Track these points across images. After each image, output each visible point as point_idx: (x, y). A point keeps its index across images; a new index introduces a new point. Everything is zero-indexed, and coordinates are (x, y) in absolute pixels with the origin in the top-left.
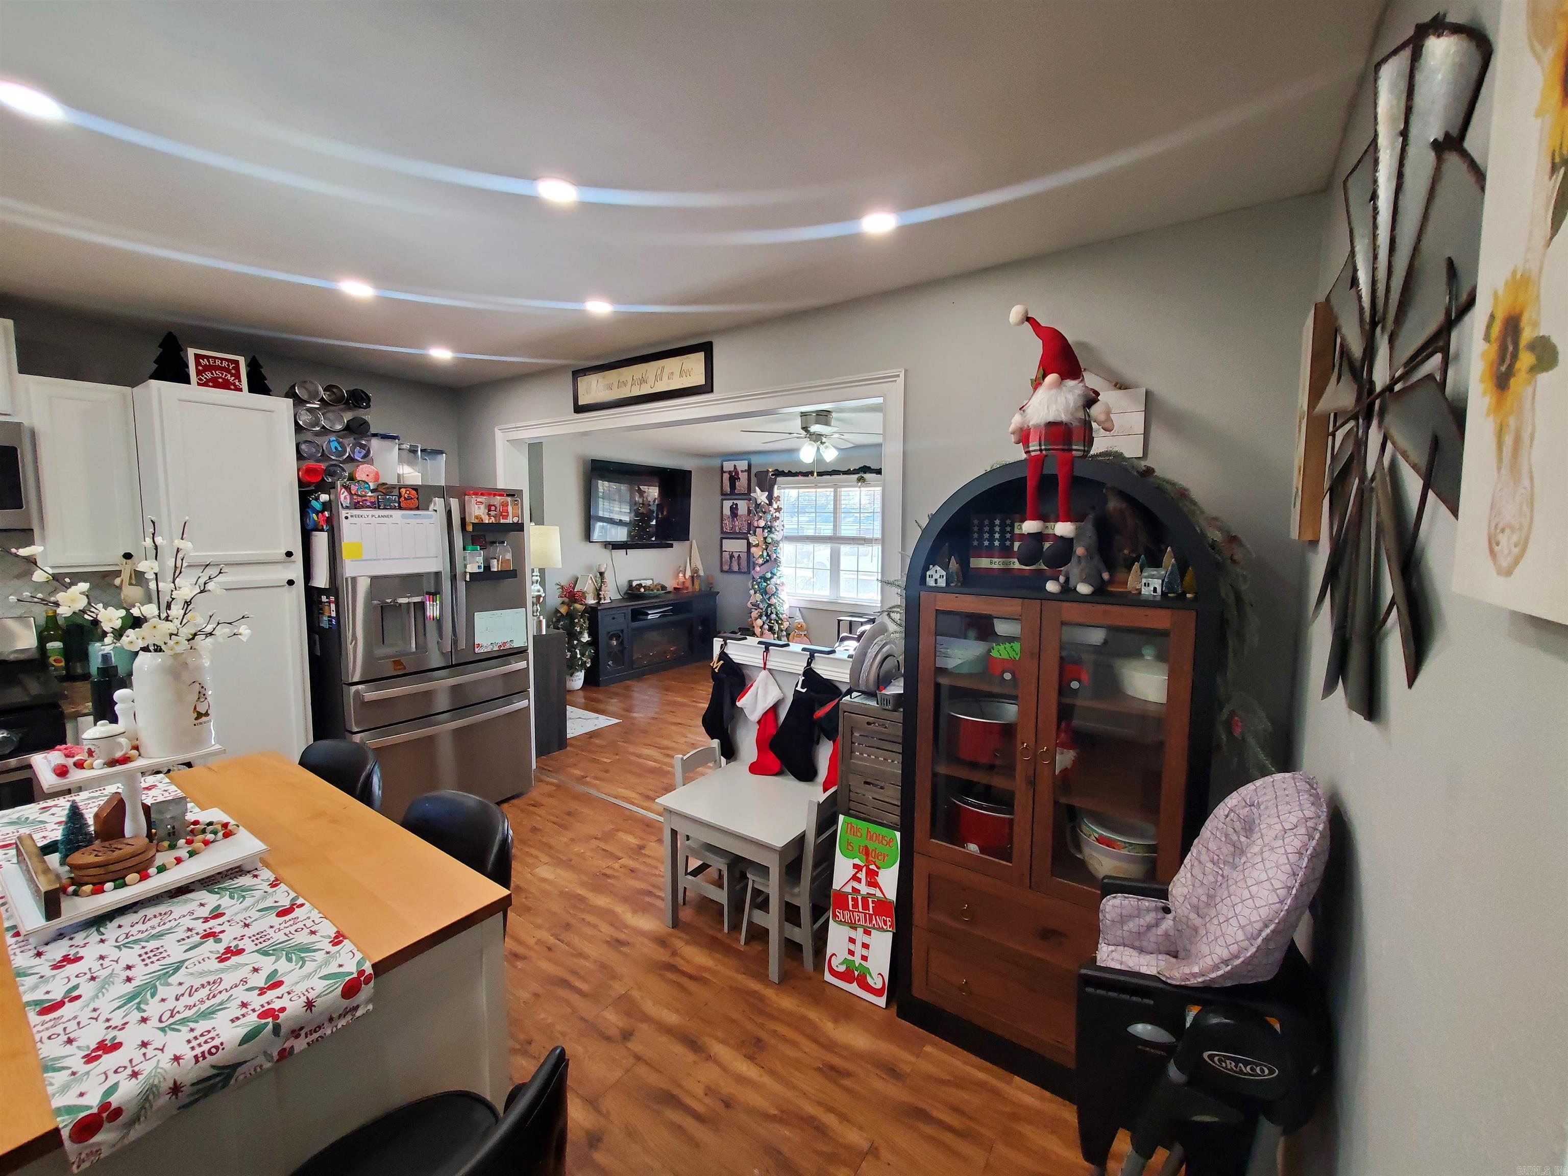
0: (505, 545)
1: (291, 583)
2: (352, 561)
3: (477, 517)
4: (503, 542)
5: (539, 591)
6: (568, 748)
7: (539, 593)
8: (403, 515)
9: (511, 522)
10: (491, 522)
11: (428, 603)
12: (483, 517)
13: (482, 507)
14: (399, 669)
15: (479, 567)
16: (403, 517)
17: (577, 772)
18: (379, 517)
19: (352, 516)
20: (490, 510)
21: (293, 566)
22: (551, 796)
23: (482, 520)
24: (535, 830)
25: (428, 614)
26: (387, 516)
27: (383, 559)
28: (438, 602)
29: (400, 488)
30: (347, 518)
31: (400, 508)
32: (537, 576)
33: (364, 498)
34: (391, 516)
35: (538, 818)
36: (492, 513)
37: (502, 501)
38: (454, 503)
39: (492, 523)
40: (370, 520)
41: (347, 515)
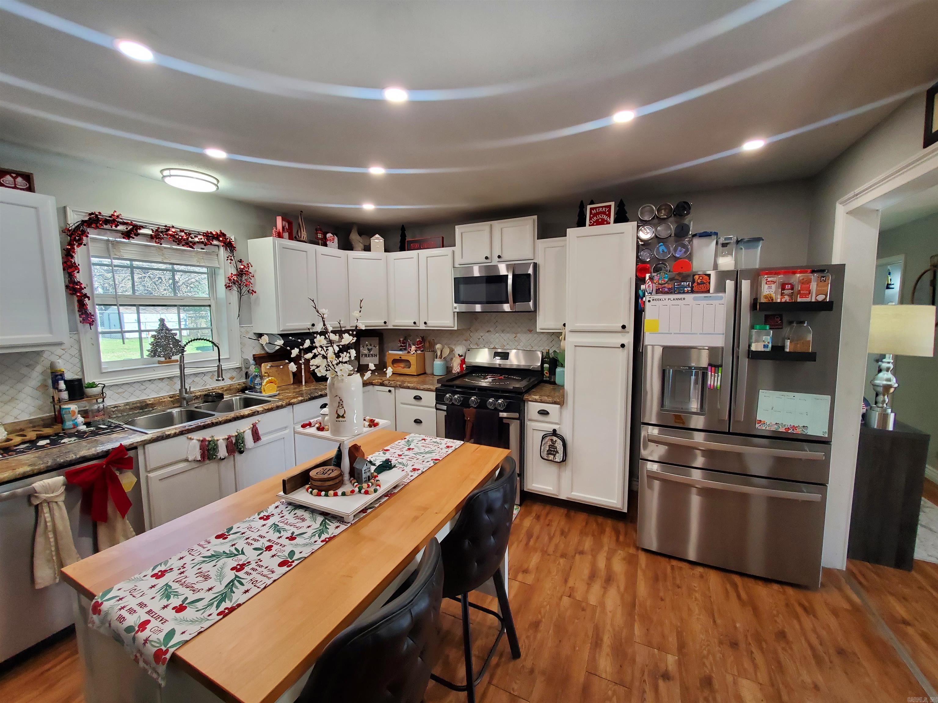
0: (805, 325)
1: (623, 346)
2: (650, 333)
3: (766, 297)
4: (803, 322)
5: (889, 380)
6: (913, 573)
7: (889, 383)
8: (694, 297)
9: (813, 300)
10: (783, 300)
11: (709, 373)
12: (774, 296)
13: (773, 286)
14: (678, 422)
15: (765, 346)
16: (695, 299)
17: (900, 610)
18: (674, 299)
19: (653, 300)
20: (783, 289)
21: (627, 335)
22: (835, 612)
23: (773, 300)
24: (782, 635)
25: (709, 383)
26: (681, 299)
27: (674, 334)
28: (720, 374)
29: (694, 275)
30: (649, 301)
31: (692, 292)
32: (889, 363)
33: (663, 286)
34: (684, 299)
35: (797, 627)
36: (786, 292)
37: (801, 278)
38: (746, 285)
39: (786, 303)
40: (667, 302)
41: (650, 299)
